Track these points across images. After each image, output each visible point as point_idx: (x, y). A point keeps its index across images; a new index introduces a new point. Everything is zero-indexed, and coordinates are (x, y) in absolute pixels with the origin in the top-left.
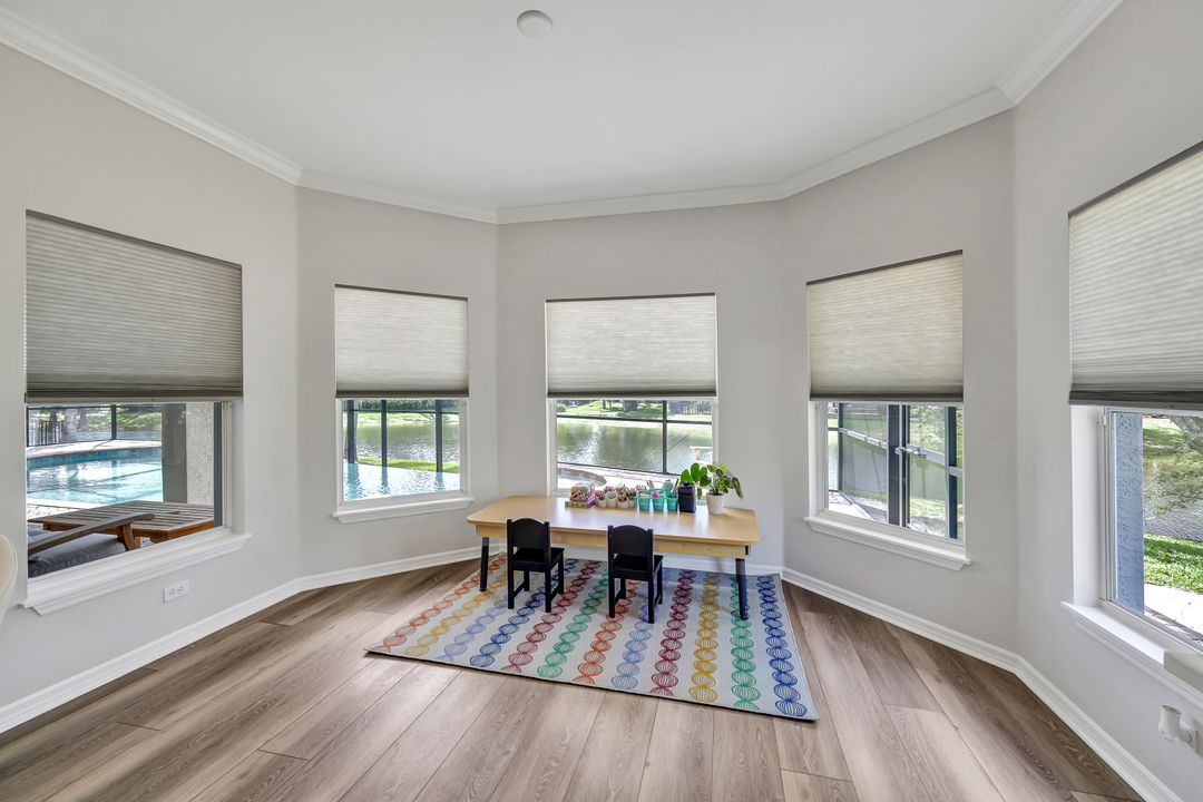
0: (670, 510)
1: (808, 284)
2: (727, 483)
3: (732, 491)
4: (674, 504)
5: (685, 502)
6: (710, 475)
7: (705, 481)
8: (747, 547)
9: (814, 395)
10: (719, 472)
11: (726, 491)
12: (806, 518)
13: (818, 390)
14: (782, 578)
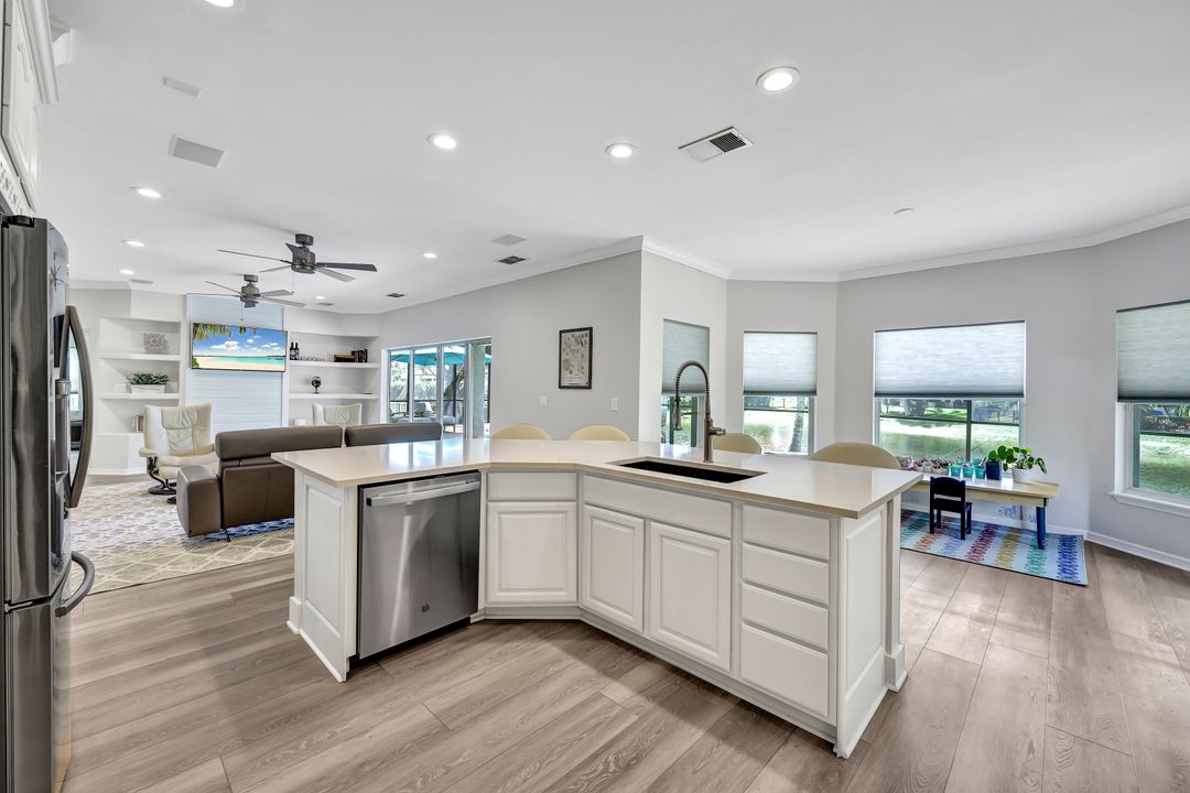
0: (977, 477)
1: (1118, 311)
2: (1031, 459)
3: (1036, 467)
4: (982, 473)
5: (992, 471)
6: (1016, 455)
7: (1011, 459)
8: (1045, 499)
9: (1121, 398)
10: (1024, 452)
11: (1030, 467)
12: (1112, 493)
13: (1124, 394)
14: (1085, 538)
